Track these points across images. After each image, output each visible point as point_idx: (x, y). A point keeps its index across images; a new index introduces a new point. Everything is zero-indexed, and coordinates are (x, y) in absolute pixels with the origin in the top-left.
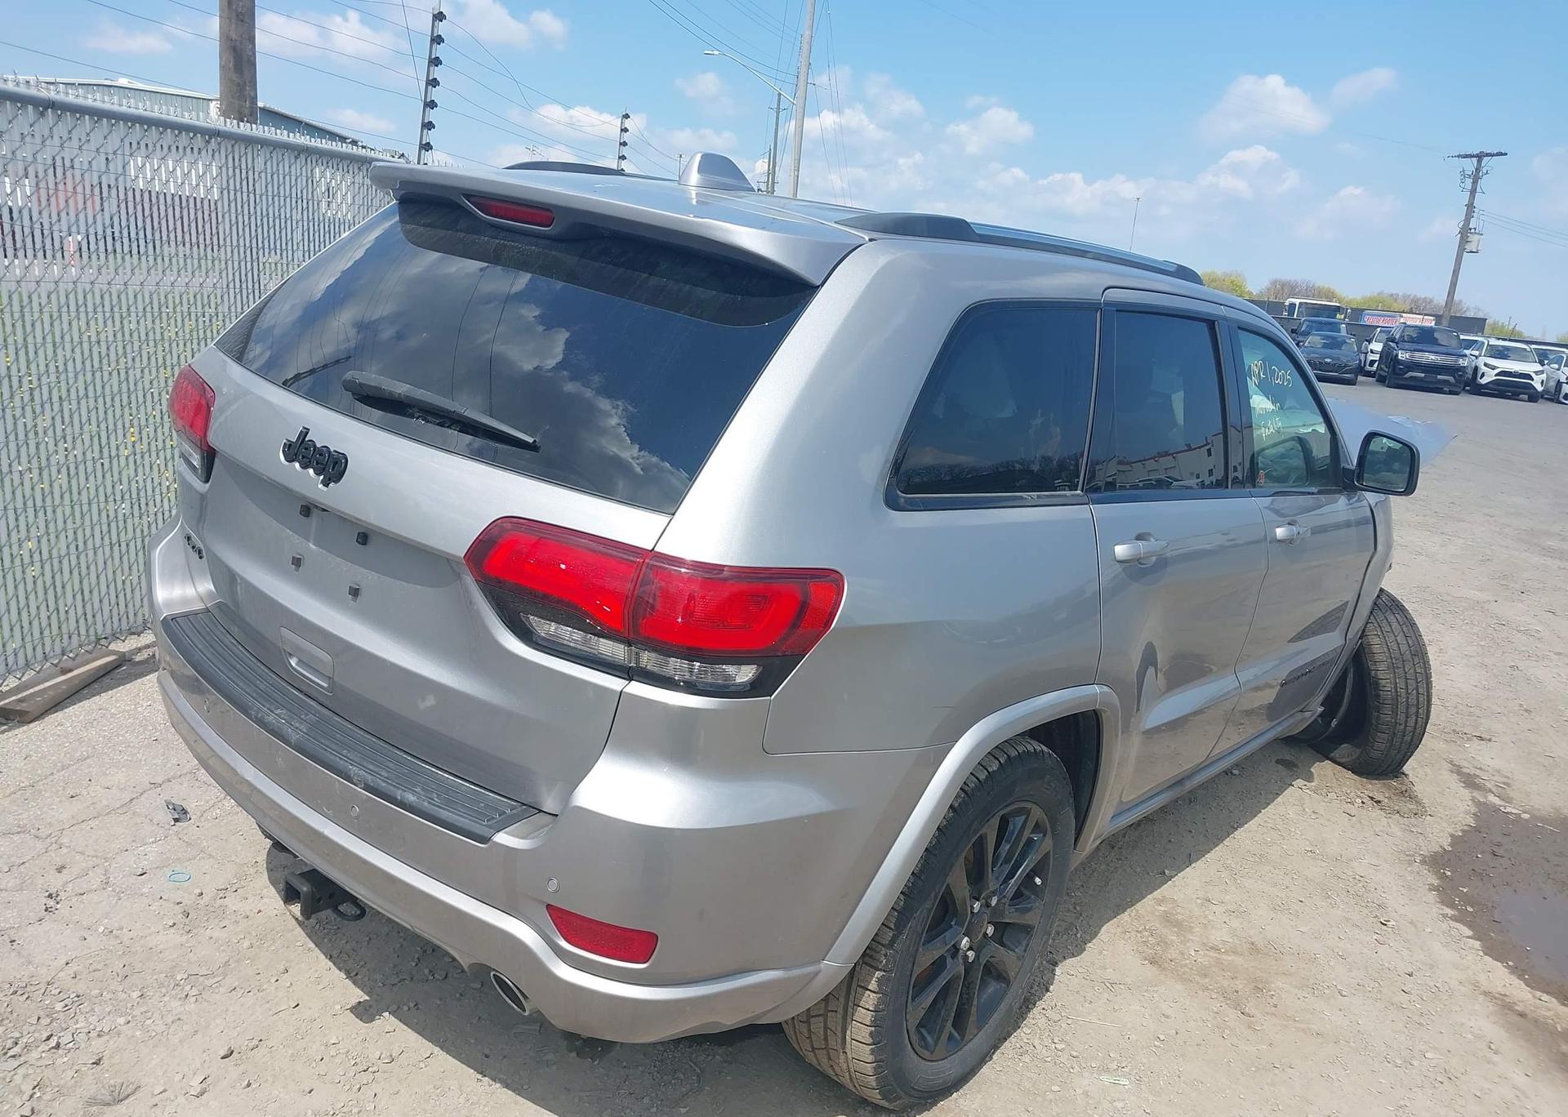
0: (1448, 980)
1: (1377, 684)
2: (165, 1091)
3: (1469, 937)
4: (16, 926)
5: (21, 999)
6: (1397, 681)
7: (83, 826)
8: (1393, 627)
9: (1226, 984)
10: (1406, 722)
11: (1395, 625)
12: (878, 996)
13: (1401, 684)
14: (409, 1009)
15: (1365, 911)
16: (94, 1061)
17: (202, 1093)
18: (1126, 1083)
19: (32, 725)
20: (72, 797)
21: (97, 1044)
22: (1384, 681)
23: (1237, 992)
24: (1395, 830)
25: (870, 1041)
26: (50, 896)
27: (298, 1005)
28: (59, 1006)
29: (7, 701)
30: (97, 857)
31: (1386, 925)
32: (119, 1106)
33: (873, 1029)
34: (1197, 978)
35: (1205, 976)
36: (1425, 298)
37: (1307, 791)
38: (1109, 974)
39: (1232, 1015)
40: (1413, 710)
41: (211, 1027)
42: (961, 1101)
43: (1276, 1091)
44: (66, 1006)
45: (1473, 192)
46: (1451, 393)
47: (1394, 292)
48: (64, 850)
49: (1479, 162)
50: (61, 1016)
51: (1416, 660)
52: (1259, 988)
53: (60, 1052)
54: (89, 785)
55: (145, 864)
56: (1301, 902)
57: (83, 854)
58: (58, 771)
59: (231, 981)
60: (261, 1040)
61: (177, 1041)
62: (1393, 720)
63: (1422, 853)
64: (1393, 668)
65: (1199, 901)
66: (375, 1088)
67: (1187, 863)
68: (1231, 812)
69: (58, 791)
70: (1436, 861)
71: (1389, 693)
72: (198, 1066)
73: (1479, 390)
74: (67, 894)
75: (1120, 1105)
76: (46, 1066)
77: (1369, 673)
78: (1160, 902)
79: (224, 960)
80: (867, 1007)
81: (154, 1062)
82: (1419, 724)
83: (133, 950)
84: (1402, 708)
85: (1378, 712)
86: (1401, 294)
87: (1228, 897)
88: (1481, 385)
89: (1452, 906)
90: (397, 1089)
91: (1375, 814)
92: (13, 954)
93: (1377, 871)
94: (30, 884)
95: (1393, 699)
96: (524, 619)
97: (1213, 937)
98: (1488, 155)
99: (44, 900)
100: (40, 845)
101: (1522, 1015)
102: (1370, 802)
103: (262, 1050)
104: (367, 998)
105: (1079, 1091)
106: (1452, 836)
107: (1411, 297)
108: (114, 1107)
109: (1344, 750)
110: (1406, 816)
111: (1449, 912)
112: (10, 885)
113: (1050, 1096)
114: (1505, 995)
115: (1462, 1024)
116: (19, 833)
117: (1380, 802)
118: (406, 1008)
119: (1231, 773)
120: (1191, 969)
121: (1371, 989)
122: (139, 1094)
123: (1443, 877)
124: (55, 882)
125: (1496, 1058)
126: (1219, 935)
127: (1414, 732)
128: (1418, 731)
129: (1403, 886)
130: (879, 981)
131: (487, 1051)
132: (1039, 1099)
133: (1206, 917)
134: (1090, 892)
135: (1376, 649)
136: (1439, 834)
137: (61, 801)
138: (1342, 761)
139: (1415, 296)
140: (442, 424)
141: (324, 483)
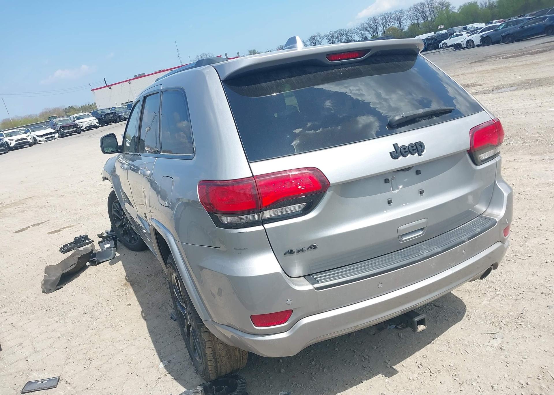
46: (5, 153)
73: (12, 149)
88: (12, 147)
140: (429, 118)
141: (420, 155)
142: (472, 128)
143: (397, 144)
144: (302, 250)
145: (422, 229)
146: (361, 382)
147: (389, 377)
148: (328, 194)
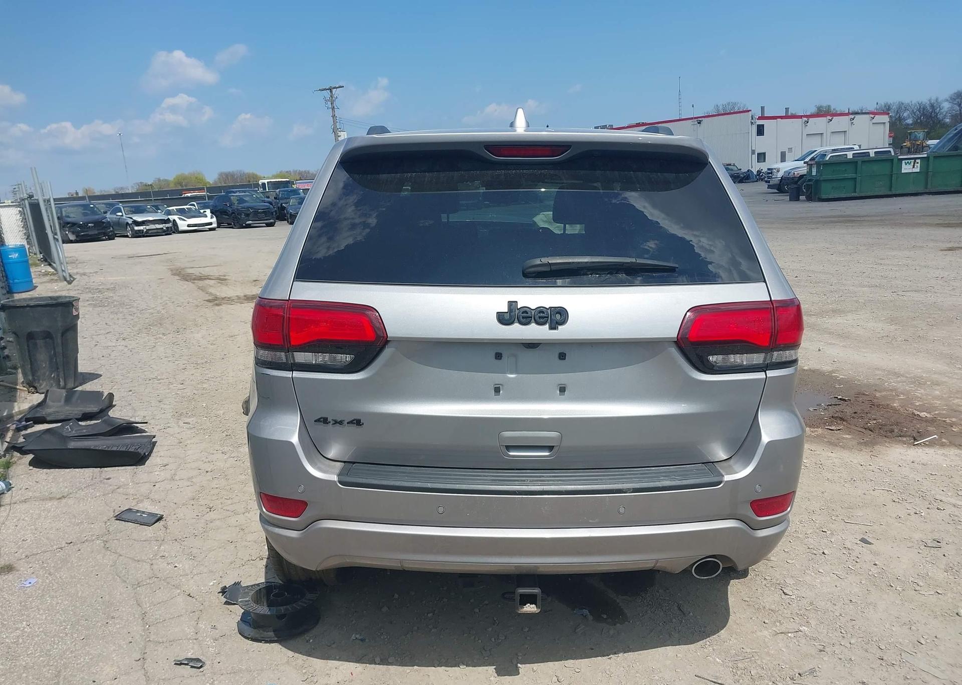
36: (305, 171)
45: (333, 108)
47: (288, 170)
49: (331, 92)
86: (292, 171)
98: (334, 88)
107: (298, 171)
131: (587, 647)
139: (299, 171)
140: (611, 273)
141: (551, 328)
142: (692, 308)
143: (517, 302)
144: (341, 423)
145: (550, 448)
146: (457, 665)
147: (498, 675)
148: (388, 352)
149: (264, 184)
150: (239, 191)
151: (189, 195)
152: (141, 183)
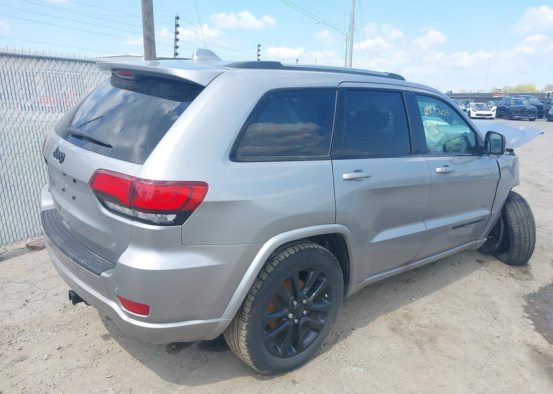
0: (513, 340)
1: (512, 230)
2: (36, 358)
3: (531, 324)
4: (13, 309)
5: (6, 330)
6: (520, 228)
7: (44, 281)
8: (519, 208)
9: (419, 338)
10: (525, 244)
11: (520, 207)
12: (247, 332)
13: (522, 229)
14: (120, 337)
15: (490, 314)
16: (19, 349)
17: (47, 359)
18: (362, 370)
19: (40, 251)
20: (44, 272)
21: (22, 344)
22: (514, 229)
23: (422, 341)
24: (517, 286)
25: (246, 348)
26: (26, 301)
27: (87, 334)
28: (16, 333)
29: (33, 244)
30: (45, 290)
31: (496, 319)
32: (21, 362)
33: (247, 343)
34: (408, 336)
35: (412, 335)
37: (484, 271)
38: (374, 334)
39: (417, 349)
40: (528, 239)
41: (58, 340)
42: (296, 373)
43: (421, 375)
44: (18, 333)
48: (36, 288)
50: (16, 336)
51: (528, 220)
52: (431, 340)
53: (11, 346)
54: (50, 269)
55: (58, 292)
56: (464, 310)
57: (41, 289)
58: (43, 265)
59: (70, 327)
60: (71, 345)
61: (46, 344)
62: (519, 244)
63: (524, 294)
64: (518, 223)
65: (421, 309)
66: (99, 360)
67: (423, 296)
68: (449, 278)
69: (40, 270)
70: (529, 297)
71: (517, 233)
72: (49, 351)
74: (31, 301)
75: (355, 377)
76: (5, 350)
77: (509, 226)
78: (405, 309)
79: (71, 321)
80: (243, 335)
81: (36, 350)
82: (531, 245)
83: (45, 317)
84: (523, 239)
85: (513, 240)
87: (434, 308)
89: (528, 313)
90: (106, 361)
91: (510, 279)
92: (10, 317)
93: (502, 300)
94: (22, 297)
95: (518, 235)
96: (105, 202)
97: (421, 322)
99: (24, 302)
100: (29, 286)
101: (540, 353)
102: (509, 275)
103: (71, 347)
104: (109, 333)
105: (342, 372)
106: (540, 287)
108: (20, 362)
109: (504, 256)
110: (523, 280)
111: (526, 315)
112: (15, 298)
113: (330, 373)
114: (537, 346)
115: (513, 356)
116: (24, 282)
117: (513, 275)
118: (119, 337)
119: (455, 265)
120: (408, 333)
121: (478, 342)
122: (29, 359)
123: (530, 302)
124: (29, 297)
125: (521, 368)
126: (425, 321)
127: (529, 248)
128: (531, 247)
129: (510, 306)
130: (246, 326)
131: (139, 350)
132: (326, 374)
133: (422, 315)
134: (379, 305)
135: (511, 216)
136: (534, 287)
137: (40, 273)
138: (503, 260)
149: (549, 94)
150: (522, 97)
151: (497, 97)
152: (495, 88)
